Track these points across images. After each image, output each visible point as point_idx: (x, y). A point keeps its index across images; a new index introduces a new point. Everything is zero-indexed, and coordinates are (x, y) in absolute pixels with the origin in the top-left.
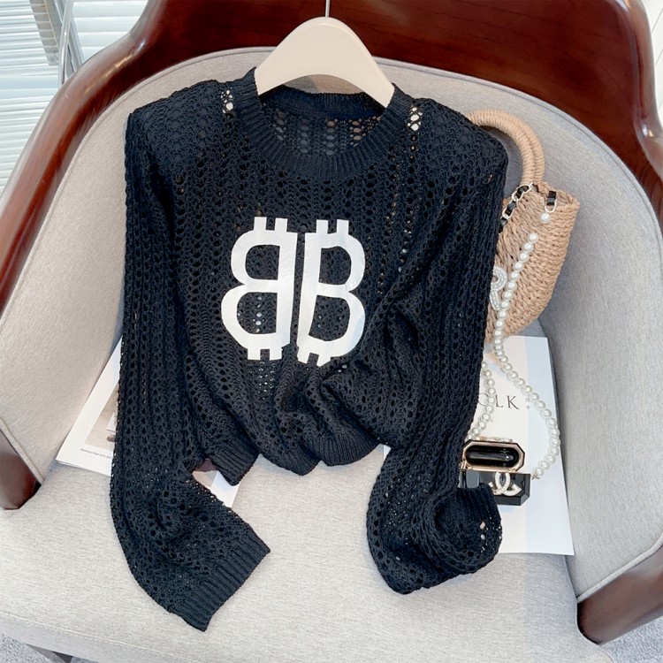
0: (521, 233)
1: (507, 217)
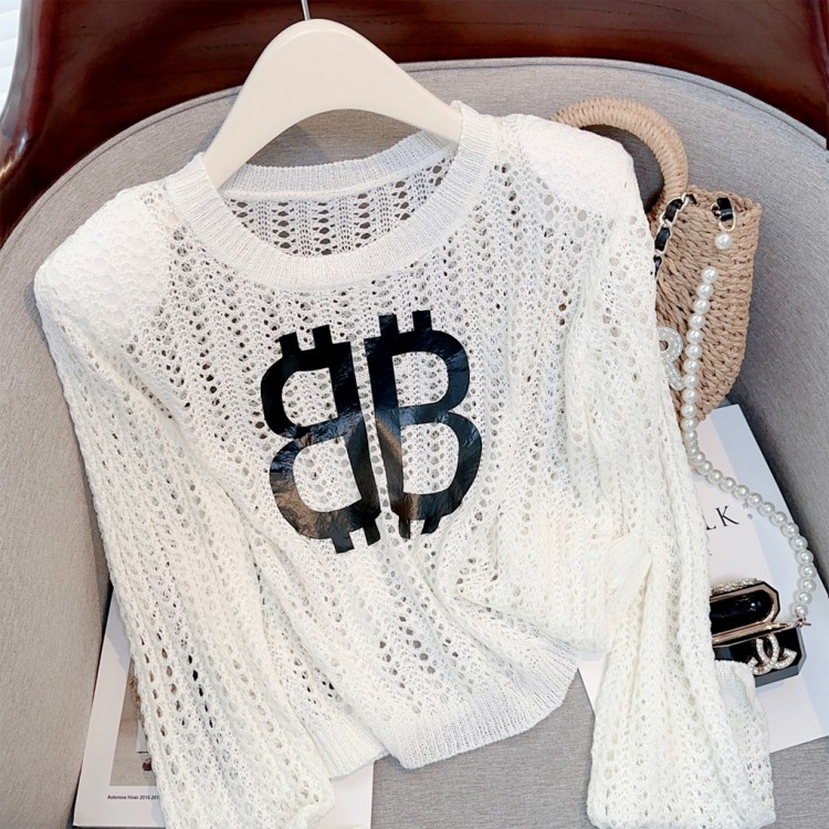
0: (685, 270)
1: (660, 253)
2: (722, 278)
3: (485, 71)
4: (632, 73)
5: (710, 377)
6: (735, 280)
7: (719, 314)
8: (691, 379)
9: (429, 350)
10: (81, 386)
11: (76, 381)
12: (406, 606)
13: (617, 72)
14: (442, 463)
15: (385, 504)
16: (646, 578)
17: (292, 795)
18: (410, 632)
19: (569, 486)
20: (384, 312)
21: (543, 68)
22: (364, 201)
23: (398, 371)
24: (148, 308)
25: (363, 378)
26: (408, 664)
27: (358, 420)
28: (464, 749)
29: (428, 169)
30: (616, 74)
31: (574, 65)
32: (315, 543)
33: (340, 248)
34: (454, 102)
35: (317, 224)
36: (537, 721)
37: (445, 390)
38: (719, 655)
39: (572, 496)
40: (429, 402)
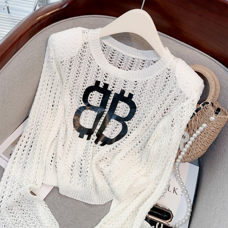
0: (200, 121)
1: (196, 113)
2: (207, 128)
3: (181, 45)
4: (218, 65)
5: (191, 152)
6: (210, 131)
7: (202, 137)
8: (185, 150)
9: (128, 104)
10: (47, 65)
11: (47, 63)
12: (84, 158)
13: (214, 63)
14: (115, 132)
15: (95, 133)
16: (143, 190)
17: (33, 180)
18: (81, 164)
19: (141, 157)
20: (123, 89)
21: (196, 52)
22: (134, 60)
23: (119, 105)
24: (70, 56)
25: (110, 101)
26: (76, 171)
27: (103, 111)
28: (75, 198)
29: (152, 61)
30: (213, 63)
31: (204, 55)
32: (76, 131)
33: (122, 68)
34: (166, 47)
35: (120, 60)
36: (95, 204)
37: (126, 116)
38: (147, 219)
39: (140, 160)
40: (121, 116)
